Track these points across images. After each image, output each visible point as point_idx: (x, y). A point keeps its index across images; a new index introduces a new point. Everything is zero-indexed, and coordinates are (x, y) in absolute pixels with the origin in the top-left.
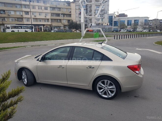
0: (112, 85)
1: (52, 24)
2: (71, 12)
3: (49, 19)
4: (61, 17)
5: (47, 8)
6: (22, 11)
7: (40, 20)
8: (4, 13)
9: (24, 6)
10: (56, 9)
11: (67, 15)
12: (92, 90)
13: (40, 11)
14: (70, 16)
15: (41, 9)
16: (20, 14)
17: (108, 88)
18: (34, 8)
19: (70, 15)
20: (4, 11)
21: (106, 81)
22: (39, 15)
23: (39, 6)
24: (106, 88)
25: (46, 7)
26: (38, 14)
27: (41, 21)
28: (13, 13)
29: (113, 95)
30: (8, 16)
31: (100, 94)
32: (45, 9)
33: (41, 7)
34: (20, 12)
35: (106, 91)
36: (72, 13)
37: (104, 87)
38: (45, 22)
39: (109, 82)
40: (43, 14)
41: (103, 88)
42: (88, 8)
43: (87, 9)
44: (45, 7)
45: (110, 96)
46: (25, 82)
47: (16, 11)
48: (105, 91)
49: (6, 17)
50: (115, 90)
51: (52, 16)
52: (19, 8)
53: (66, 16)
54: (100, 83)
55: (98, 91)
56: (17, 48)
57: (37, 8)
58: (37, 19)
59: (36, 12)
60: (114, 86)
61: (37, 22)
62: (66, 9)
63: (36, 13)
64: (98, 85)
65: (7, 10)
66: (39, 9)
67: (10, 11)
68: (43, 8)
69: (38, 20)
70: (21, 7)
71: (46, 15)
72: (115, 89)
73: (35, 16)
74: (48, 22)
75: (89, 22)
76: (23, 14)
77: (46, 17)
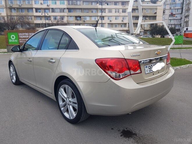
46: (13, 80)
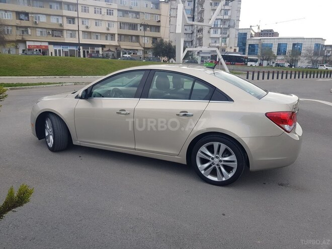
0: (230, 154)
1: (120, 46)
2: (159, 21)
3: (114, 34)
4: (139, 32)
5: (112, 11)
6: (62, 16)
7: (97, 36)
8: (26, 18)
9: (66, 6)
10: (130, 15)
11: (152, 28)
12: (186, 164)
13: (98, 16)
14: (157, 30)
15: (101, 13)
16: (58, 21)
17: (221, 161)
18: (85, 11)
19: (157, 28)
20: (27, 14)
21: (216, 144)
22: (96, 25)
23: (95, 7)
24: (216, 160)
25: (110, 10)
26: (94, 22)
27: (99, 37)
28: (43, 19)
29: (230, 176)
30: (34, 26)
31: (203, 172)
32: (107, 14)
33: (101, 9)
34: (57, 17)
35: (215, 167)
36: (162, 24)
37: (213, 159)
38: (107, 39)
39: (223, 147)
40: (103, 23)
41: (211, 159)
42: (196, 14)
43: (194, 16)
44: (107, 10)
45: (224, 179)
47: (50, 15)
48: (213, 166)
49: (30, 27)
50: (235, 165)
51: (120, 28)
52: (57, 9)
53: (148, 29)
54: (204, 149)
55: (199, 166)
56: (45, 86)
57: (92, 10)
58: (90, 32)
59: (89, 19)
60: (233, 157)
61: (91, 38)
62: (149, 15)
63: (89, 21)
64: (199, 152)
65: (32, 13)
66: (95, 13)
67: (39, 15)
68: (104, 11)
69: (93, 36)
70: (61, 8)
71: (109, 26)
72: (236, 163)
73: (87, 27)
74: (112, 40)
75: (196, 44)
76: (63, 23)
77: (108, 29)
